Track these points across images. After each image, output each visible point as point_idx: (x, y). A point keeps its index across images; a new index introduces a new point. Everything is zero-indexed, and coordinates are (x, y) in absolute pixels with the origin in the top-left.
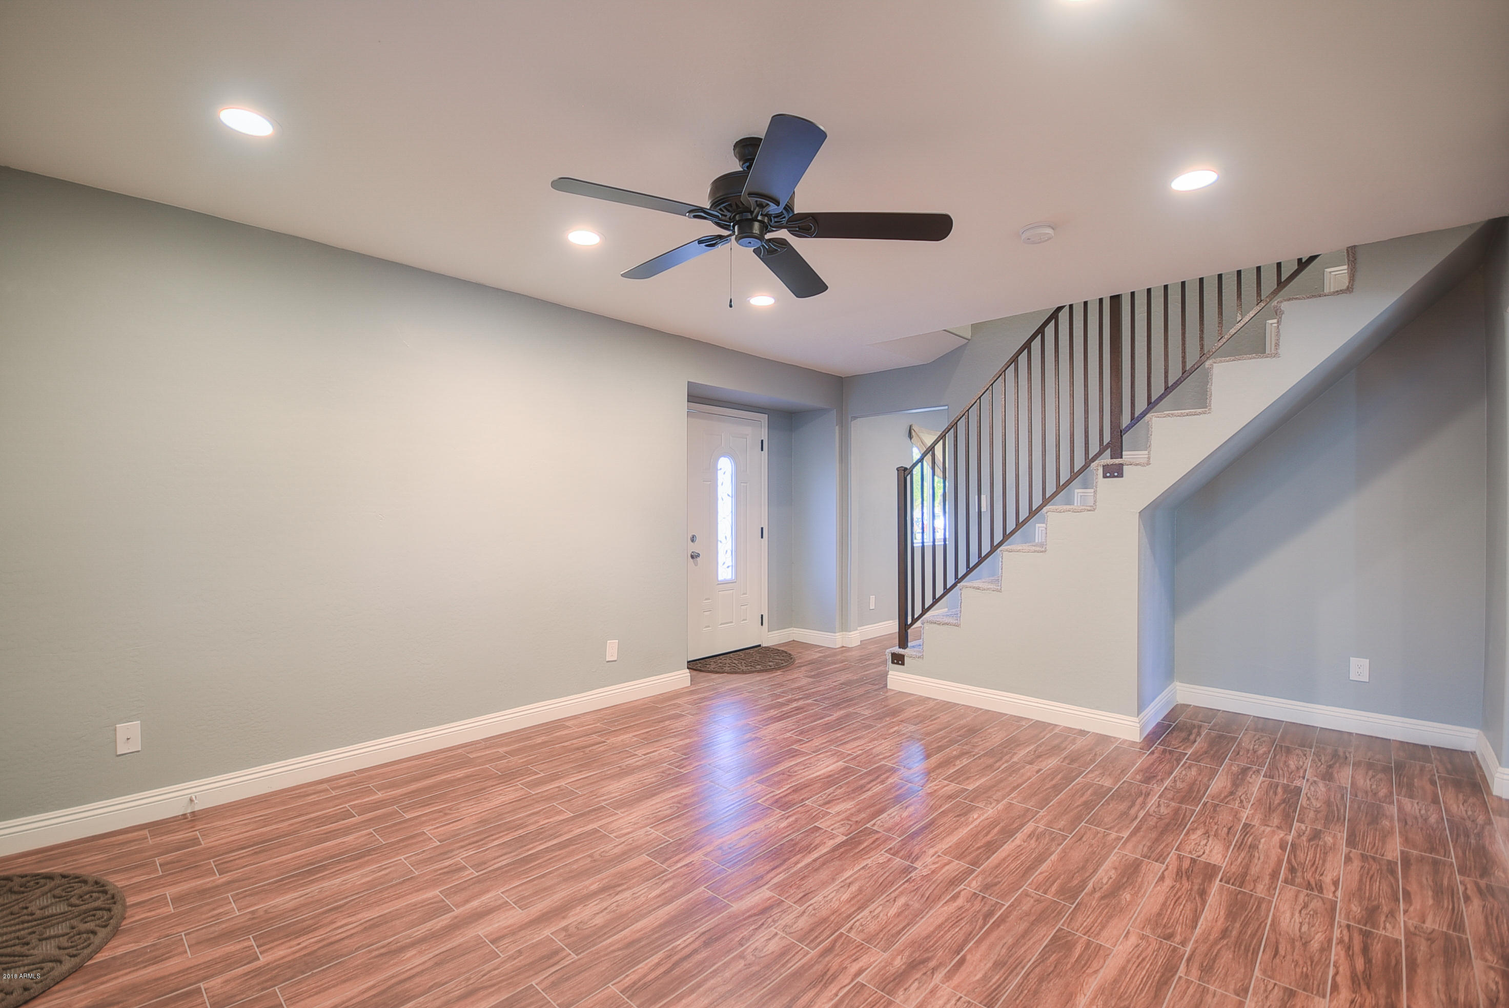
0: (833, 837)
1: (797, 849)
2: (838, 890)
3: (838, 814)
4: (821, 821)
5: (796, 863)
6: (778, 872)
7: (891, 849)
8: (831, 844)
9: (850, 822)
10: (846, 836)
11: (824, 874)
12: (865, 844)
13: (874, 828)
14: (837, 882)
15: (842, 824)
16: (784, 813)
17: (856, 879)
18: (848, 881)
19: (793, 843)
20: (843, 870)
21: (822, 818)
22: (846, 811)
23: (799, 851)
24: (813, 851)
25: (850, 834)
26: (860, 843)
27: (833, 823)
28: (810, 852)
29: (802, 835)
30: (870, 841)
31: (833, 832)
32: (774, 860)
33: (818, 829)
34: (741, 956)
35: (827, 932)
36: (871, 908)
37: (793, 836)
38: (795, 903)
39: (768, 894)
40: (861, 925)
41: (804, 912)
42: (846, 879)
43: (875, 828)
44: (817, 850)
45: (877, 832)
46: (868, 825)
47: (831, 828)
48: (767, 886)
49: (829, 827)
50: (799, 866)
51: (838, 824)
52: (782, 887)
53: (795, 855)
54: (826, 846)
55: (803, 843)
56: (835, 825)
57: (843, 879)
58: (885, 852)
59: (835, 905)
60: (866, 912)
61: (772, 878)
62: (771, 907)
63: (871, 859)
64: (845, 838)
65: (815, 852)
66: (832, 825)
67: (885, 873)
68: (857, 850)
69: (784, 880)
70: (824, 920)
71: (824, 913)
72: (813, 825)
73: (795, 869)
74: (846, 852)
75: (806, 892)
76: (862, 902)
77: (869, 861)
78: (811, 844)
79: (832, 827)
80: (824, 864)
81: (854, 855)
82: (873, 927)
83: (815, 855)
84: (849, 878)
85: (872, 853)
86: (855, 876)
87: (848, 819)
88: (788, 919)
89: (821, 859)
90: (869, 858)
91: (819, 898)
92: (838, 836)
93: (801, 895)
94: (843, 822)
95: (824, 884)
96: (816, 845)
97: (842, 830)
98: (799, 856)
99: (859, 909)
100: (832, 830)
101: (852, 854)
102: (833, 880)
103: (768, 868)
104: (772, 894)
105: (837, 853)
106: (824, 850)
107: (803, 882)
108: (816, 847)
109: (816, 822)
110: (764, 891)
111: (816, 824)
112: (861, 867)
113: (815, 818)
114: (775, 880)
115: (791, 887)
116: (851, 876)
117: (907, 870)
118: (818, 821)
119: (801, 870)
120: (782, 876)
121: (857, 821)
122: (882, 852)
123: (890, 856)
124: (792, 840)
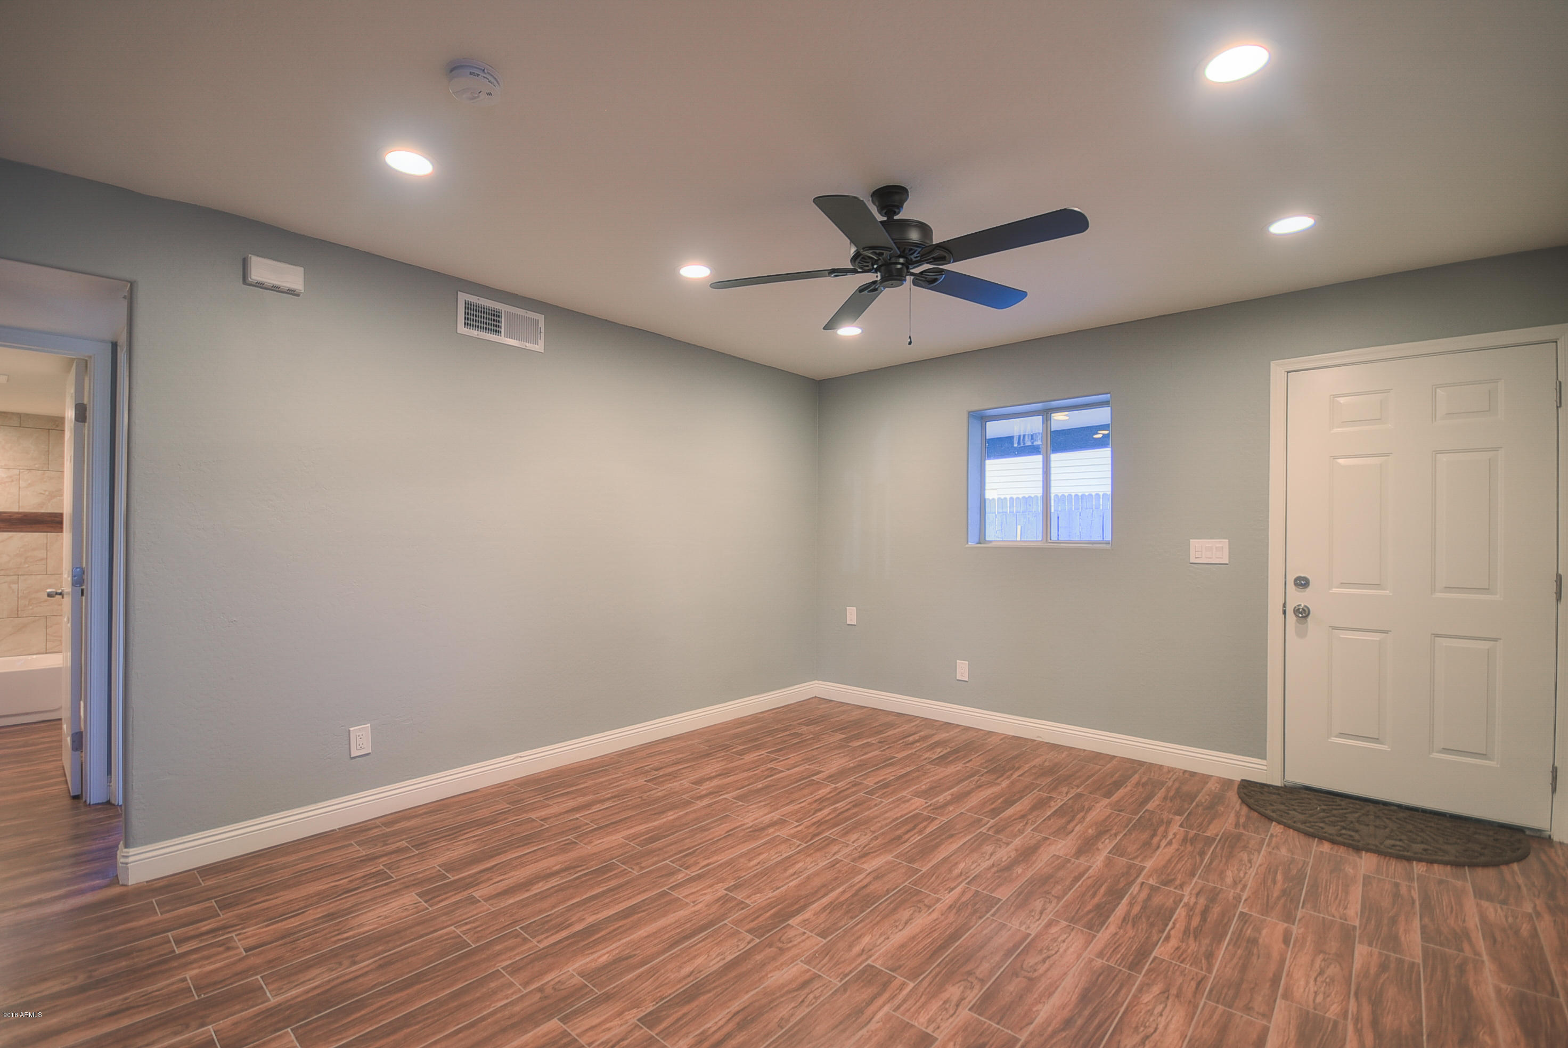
0: (805, 922)
1: (844, 907)
2: (806, 869)
3: (793, 960)
4: (816, 948)
5: (844, 892)
6: (861, 884)
7: (743, 909)
8: (807, 914)
9: (780, 945)
10: (788, 924)
11: (817, 882)
12: (769, 914)
13: (752, 937)
14: (805, 875)
15: (791, 942)
16: (869, 962)
17: (787, 878)
18: (795, 877)
19: (850, 915)
20: (798, 886)
21: (816, 952)
22: (782, 964)
23: (843, 905)
24: (827, 905)
25: (784, 927)
26: (774, 915)
27: (802, 944)
28: (831, 903)
29: (840, 925)
30: (761, 919)
31: (803, 930)
32: (868, 895)
33: (823, 934)
34: (874, 832)
35: (816, 844)
36: (780, 858)
37: (852, 923)
38: (842, 861)
39: (865, 866)
40: (791, 848)
41: (834, 855)
42: (797, 878)
43: (750, 937)
44: (824, 906)
45: (749, 931)
46: (758, 941)
47: (806, 935)
48: (868, 872)
49: (808, 938)
50: (841, 889)
51: (795, 943)
52: (855, 871)
53: (846, 900)
54: (813, 912)
55: (839, 915)
56: (799, 940)
57: (799, 879)
58: (750, 905)
59: (809, 859)
60: (784, 856)
61: (865, 878)
62: (861, 857)
63: (767, 897)
64: (790, 922)
65: (825, 904)
66: (803, 941)
67: (758, 885)
68: (780, 906)
69: (854, 877)
70: (818, 850)
71: (818, 854)
72: (828, 939)
73: (844, 886)
74: (792, 905)
75: (832, 868)
76: (788, 862)
77: (770, 895)
78: (829, 913)
79: (804, 937)
80: (816, 892)
81: (783, 902)
82: (783, 847)
83: (825, 901)
84: (795, 879)
85: (765, 903)
86: (787, 881)
87: (782, 951)
88: (847, 850)
89: (819, 896)
90: (769, 898)
91: (822, 864)
92: (797, 925)
93: (837, 866)
94: (790, 945)
95: (817, 874)
96: (823, 912)
97: (791, 933)
98: (842, 899)
99: (790, 858)
100: (804, 933)
101: (786, 902)
102: (808, 878)
103: (871, 887)
104: (862, 866)
105: (802, 903)
106: (816, 907)
107: (836, 875)
108: (824, 909)
109: (824, 944)
110: (870, 868)
111: (825, 941)
112: (779, 890)
113: (826, 951)
114: (861, 877)
115: (846, 872)
116: (791, 881)
117: (736, 887)
118: (822, 946)
119: (839, 886)
120: (857, 879)
121: (771, 947)
122: (752, 905)
123: (747, 901)
124: (852, 918)
